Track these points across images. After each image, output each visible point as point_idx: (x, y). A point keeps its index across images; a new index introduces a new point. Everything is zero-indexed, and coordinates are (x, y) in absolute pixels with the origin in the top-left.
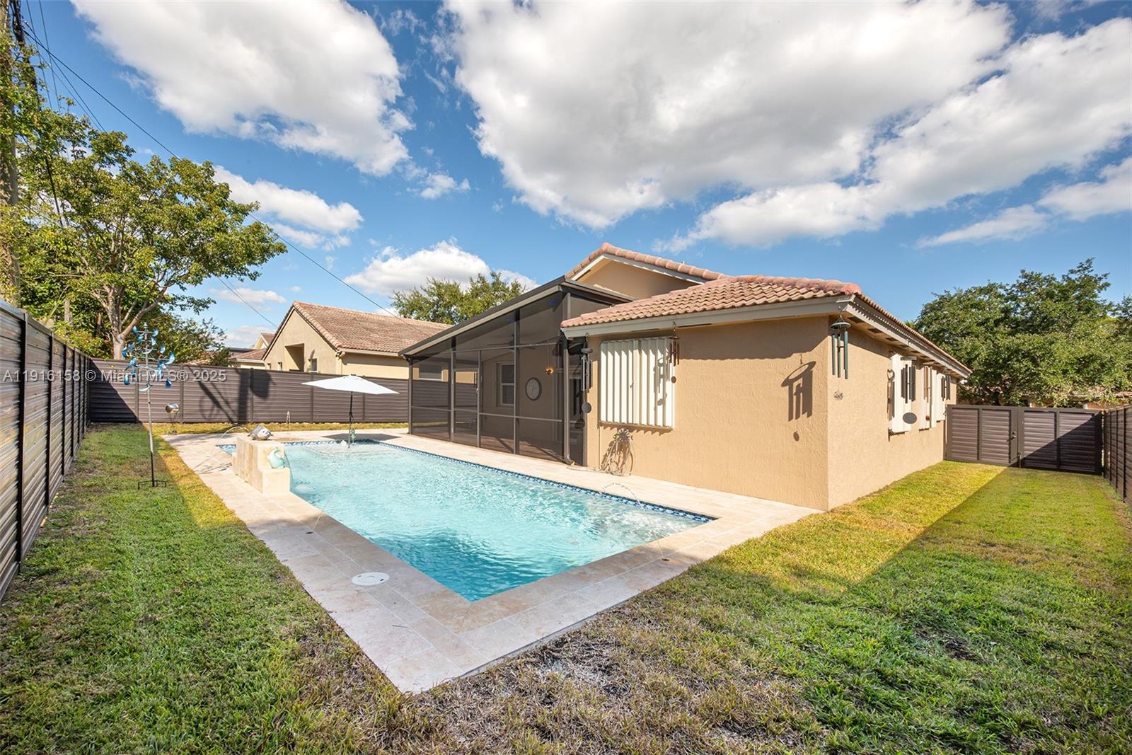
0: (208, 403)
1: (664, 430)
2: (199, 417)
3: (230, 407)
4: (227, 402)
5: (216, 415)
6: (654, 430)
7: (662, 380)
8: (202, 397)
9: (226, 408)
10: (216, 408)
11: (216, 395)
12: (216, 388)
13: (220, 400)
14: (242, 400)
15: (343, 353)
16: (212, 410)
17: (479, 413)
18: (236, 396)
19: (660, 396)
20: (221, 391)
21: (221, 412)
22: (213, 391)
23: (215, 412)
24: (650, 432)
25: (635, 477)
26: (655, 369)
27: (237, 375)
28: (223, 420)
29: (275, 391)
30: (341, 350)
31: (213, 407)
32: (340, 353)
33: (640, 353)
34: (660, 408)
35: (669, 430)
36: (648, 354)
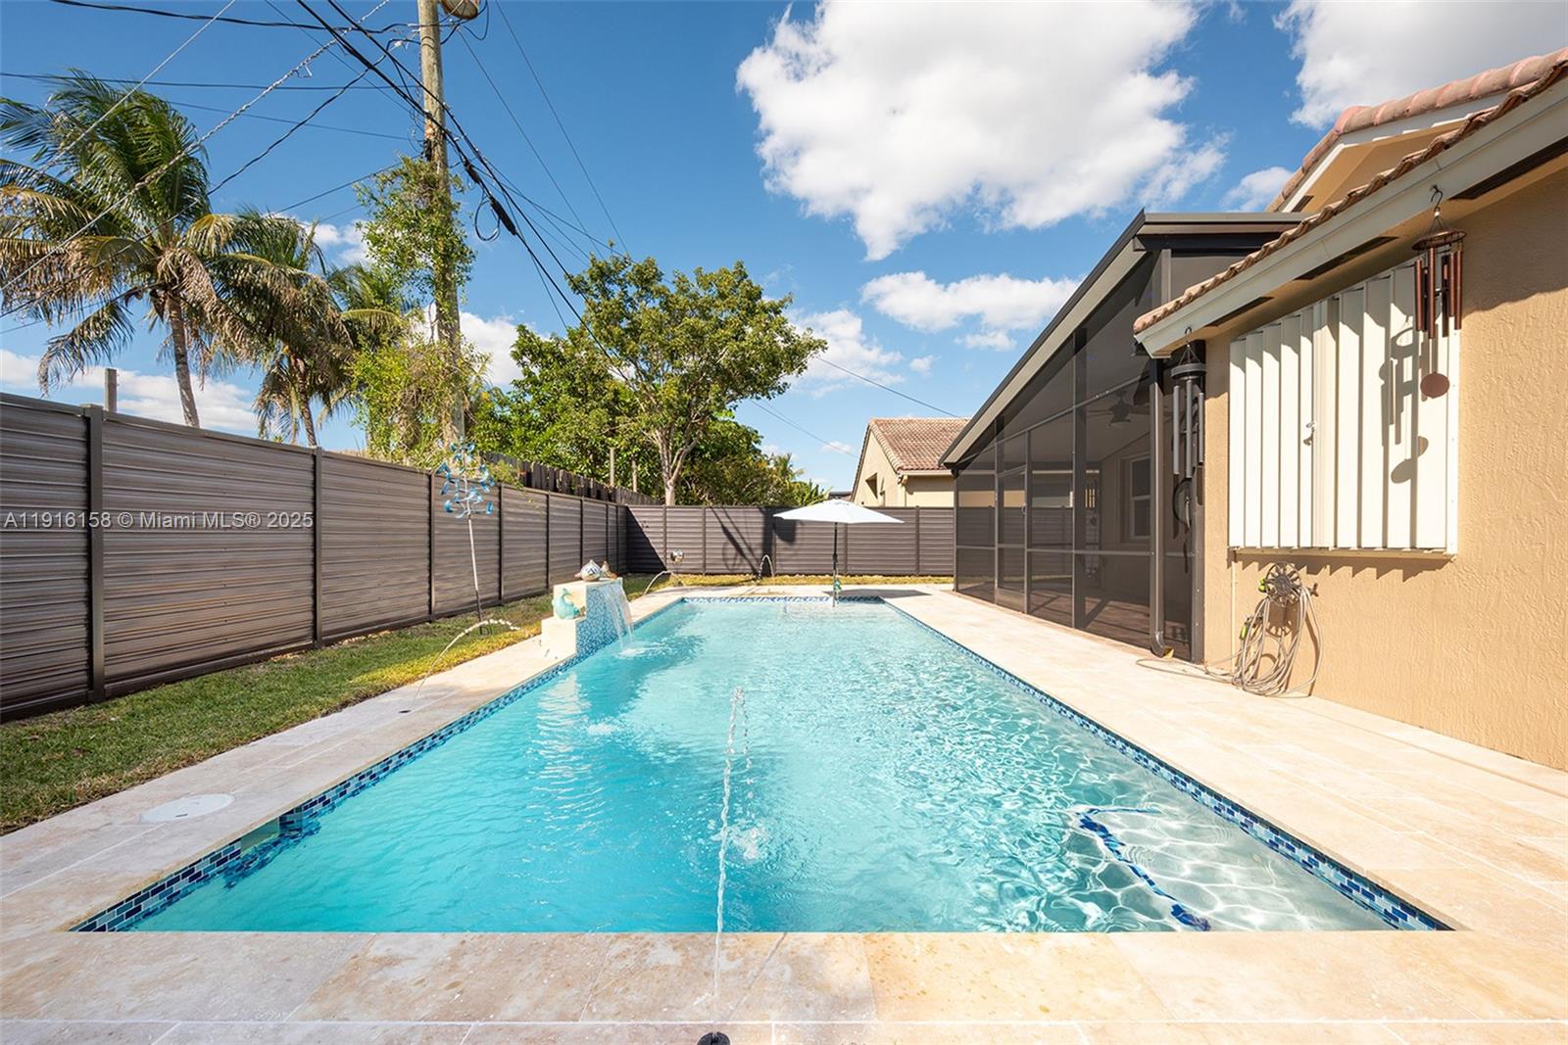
0: (731, 550)
1: (1417, 563)
2: (722, 568)
3: (753, 554)
4: (750, 549)
5: (739, 565)
6: (1384, 562)
7: (1408, 400)
8: (725, 544)
9: (750, 557)
10: (739, 557)
11: (739, 541)
12: (739, 533)
13: (743, 546)
14: (767, 547)
15: (905, 478)
16: (735, 559)
17: (1026, 550)
18: (760, 541)
19: (1400, 453)
20: (745, 536)
21: (745, 562)
22: (736, 536)
23: (738, 562)
24: (1371, 572)
25: (1323, 702)
26: (1385, 372)
27: (761, 515)
28: (745, 571)
29: (802, 534)
30: (902, 473)
31: (736, 554)
32: (902, 478)
33: (1336, 335)
34: (1400, 491)
35: (1435, 562)
36: (1358, 329)
